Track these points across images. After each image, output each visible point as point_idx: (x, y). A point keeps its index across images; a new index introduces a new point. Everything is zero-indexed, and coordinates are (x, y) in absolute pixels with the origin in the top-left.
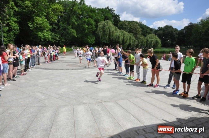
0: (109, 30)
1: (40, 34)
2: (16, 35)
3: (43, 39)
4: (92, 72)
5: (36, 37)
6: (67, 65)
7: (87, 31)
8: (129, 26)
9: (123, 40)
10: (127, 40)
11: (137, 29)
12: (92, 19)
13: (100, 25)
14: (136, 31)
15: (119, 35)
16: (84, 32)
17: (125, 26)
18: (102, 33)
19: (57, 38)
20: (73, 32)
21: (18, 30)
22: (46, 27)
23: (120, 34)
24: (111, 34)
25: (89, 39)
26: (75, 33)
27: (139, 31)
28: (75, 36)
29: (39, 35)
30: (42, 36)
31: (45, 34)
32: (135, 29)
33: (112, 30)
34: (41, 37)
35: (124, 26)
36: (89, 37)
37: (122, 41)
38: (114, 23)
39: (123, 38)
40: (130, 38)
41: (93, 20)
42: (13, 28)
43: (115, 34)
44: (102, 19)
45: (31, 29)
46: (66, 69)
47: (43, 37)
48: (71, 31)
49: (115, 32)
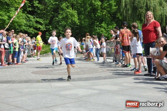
4: (97, 87)
6: (32, 73)
7: (99, 14)
16: (95, 16)
18: (130, 12)
20: (72, 15)
25: (104, 28)
26: (76, 16)
28: (75, 22)
36: (103, 24)
46: (21, 82)
48: (69, 12)
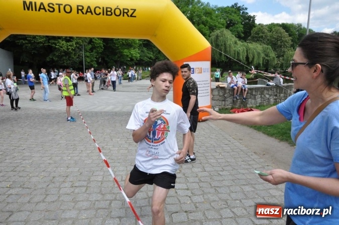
0: (224, 43)
1: (126, 52)
2: (101, 53)
3: (130, 58)
5: (122, 55)
8: (269, 34)
9: (247, 58)
10: (253, 58)
11: (283, 39)
12: (205, 26)
13: (212, 35)
14: (281, 43)
15: (240, 50)
17: (263, 33)
19: (152, 56)
21: (102, 48)
22: (135, 43)
24: (228, 49)
27: (286, 41)
29: (125, 54)
30: (128, 54)
32: (279, 38)
33: (228, 43)
34: (128, 56)
35: (261, 35)
37: (245, 59)
38: (242, 30)
41: (207, 27)
42: (96, 45)
43: (234, 49)
44: (221, 26)
45: (117, 45)
47: (130, 56)
49: (232, 45)
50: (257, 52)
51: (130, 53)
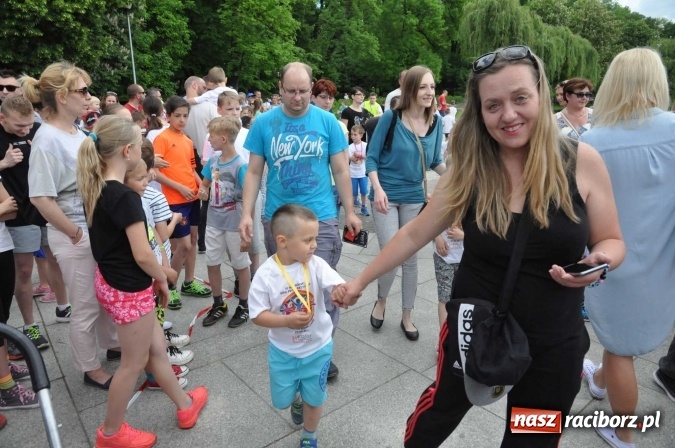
0: (509, 26)
1: (259, 50)
2: (181, 58)
3: (270, 68)
8: (569, 14)
9: (565, 67)
10: (578, 67)
11: (602, 23)
13: (470, 9)
14: (598, 32)
15: (551, 45)
21: (186, 43)
23: (552, 41)
26: (376, 46)
27: (609, 30)
28: (373, 58)
29: (255, 56)
30: (266, 57)
31: (276, 52)
33: (521, 26)
34: (264, 62)
37: (559, 70)
39: (563, 57)
40: (590, 56)
42: (168, 33)
45: (229, 33)
48: (362, 38)
49: (531, 33)
50: (585, 49)
51: (271, 53)
